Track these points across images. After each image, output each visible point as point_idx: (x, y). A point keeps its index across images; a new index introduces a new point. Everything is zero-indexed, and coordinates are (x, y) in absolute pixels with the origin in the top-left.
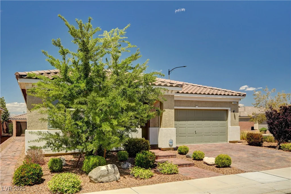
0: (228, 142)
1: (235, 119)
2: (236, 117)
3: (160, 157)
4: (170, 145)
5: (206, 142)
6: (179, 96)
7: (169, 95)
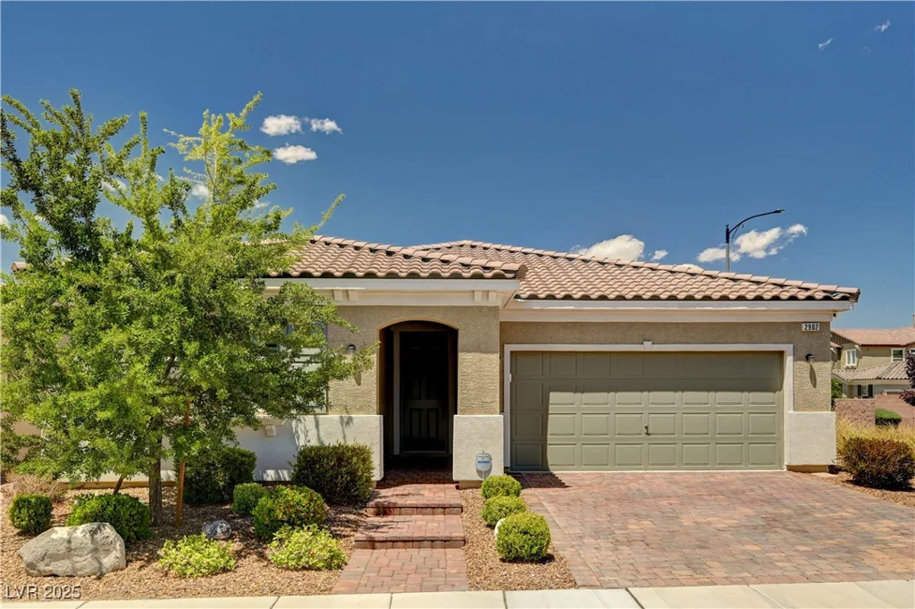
0: (785, 470)
1: (815, 386)
2: (818, 379)
3: (400, 508)
4: (479, 472)
5: (690, 464)
6: (573, 308)
7: (480, 308)
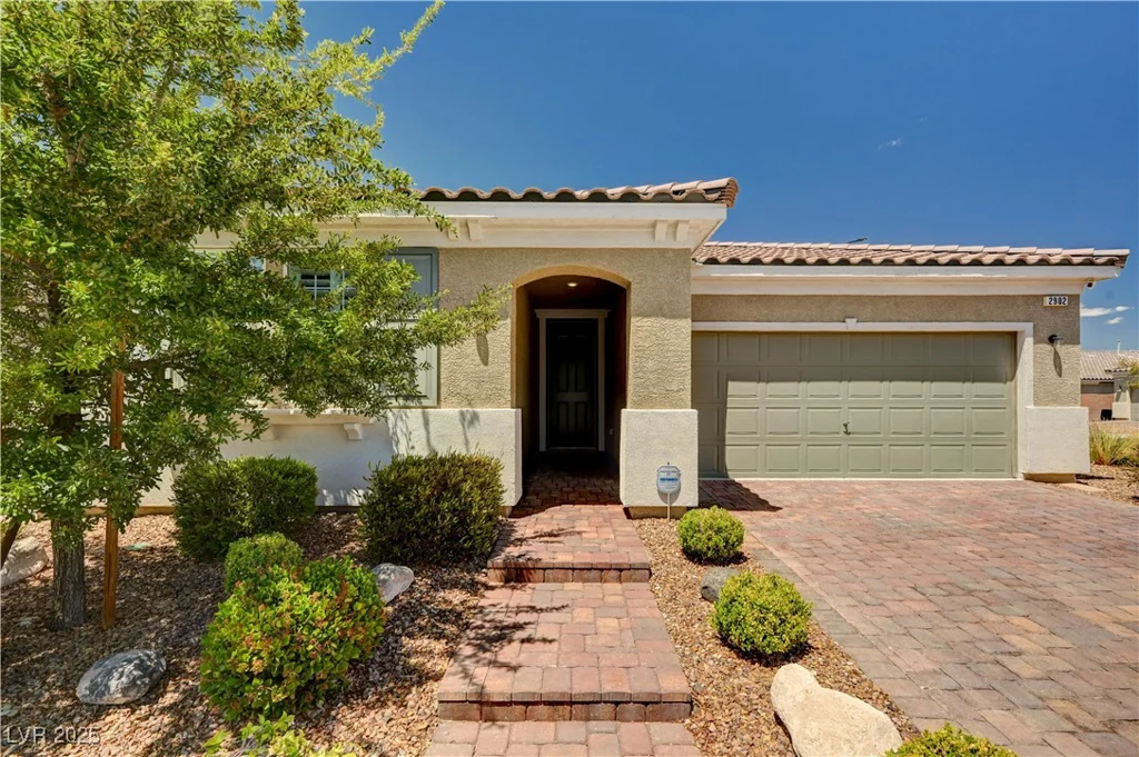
0: (1020, 478)
1: (1060, 375)
2: (1064, 367)
4: (663, 495)
5: (899, 471)
